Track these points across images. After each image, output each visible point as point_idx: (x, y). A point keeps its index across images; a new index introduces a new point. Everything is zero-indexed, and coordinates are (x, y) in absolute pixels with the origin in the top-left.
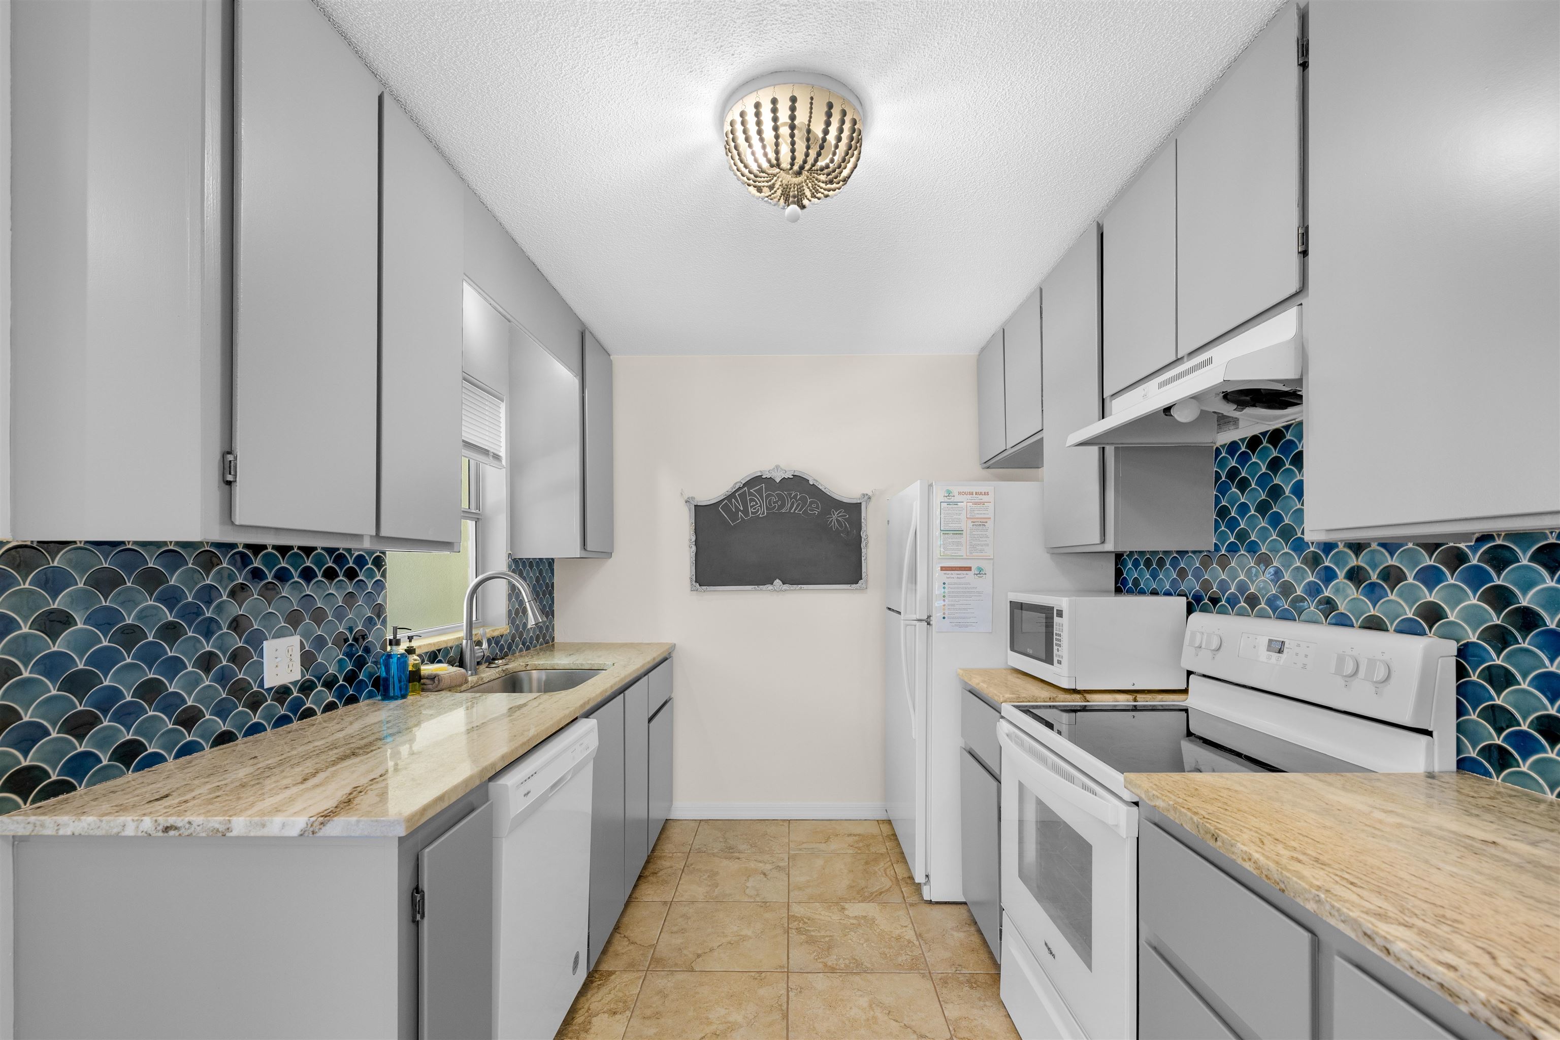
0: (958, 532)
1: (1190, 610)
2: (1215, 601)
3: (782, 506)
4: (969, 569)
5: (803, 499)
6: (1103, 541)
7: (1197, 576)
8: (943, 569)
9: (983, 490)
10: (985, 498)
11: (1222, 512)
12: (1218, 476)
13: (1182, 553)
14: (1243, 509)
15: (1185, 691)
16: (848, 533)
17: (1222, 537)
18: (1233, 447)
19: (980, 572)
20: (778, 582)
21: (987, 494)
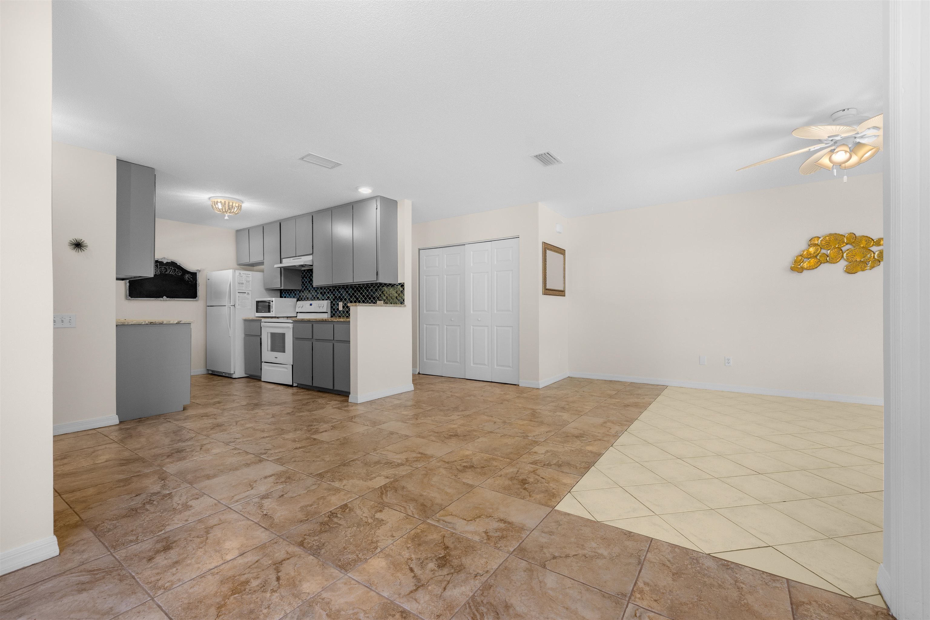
0: (243, 284)
1: (297, 301)
2: (301, 299)
3: (166, 271)
4: (245, 293)
5: (175, 270)
6: (281, 287)
7: (298, 295)
8: (238, 292)
9: (249, 273)
10: (249, 275)
11: (303, 282)
12: (302, 276)
13: (295, 290)
14: (306, 282)
15: (296, 317)
16: (192, 282)
17: (303, 287)
18: (304, 271)
19: (248, 294)
20: (165, 297)
21: (250, 274)
